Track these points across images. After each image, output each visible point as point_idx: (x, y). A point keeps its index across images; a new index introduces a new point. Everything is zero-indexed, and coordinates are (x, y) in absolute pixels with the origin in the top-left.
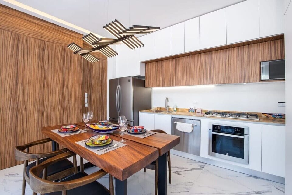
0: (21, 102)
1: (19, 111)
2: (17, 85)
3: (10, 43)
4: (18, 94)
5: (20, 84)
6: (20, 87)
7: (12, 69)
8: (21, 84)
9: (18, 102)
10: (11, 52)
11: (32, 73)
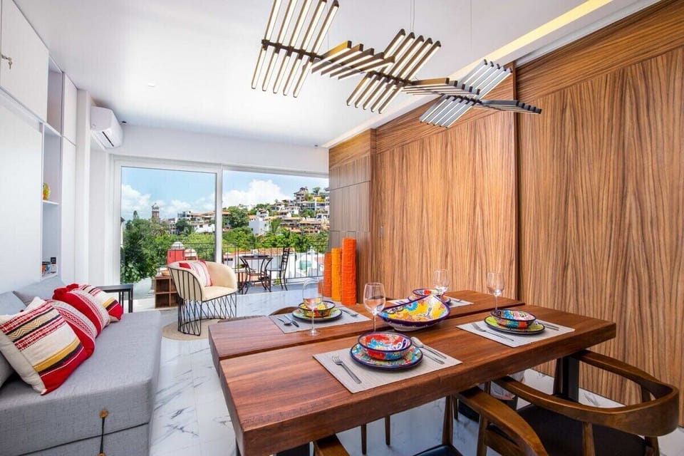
0: (636, 244)
1: (630, 267)
2: (623, 198)
3: (604, 102)
4: (627, 221)
5: (633, 197)
6: (631, 204)
7: (612, 162)
8: (635, 195)
9: (627, 243)
10: (608, 122)
11: (666, 160)
